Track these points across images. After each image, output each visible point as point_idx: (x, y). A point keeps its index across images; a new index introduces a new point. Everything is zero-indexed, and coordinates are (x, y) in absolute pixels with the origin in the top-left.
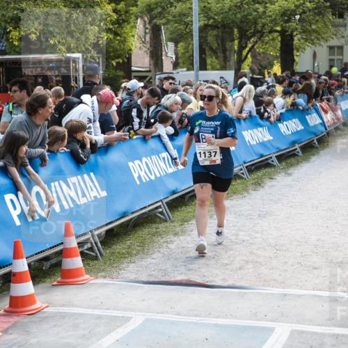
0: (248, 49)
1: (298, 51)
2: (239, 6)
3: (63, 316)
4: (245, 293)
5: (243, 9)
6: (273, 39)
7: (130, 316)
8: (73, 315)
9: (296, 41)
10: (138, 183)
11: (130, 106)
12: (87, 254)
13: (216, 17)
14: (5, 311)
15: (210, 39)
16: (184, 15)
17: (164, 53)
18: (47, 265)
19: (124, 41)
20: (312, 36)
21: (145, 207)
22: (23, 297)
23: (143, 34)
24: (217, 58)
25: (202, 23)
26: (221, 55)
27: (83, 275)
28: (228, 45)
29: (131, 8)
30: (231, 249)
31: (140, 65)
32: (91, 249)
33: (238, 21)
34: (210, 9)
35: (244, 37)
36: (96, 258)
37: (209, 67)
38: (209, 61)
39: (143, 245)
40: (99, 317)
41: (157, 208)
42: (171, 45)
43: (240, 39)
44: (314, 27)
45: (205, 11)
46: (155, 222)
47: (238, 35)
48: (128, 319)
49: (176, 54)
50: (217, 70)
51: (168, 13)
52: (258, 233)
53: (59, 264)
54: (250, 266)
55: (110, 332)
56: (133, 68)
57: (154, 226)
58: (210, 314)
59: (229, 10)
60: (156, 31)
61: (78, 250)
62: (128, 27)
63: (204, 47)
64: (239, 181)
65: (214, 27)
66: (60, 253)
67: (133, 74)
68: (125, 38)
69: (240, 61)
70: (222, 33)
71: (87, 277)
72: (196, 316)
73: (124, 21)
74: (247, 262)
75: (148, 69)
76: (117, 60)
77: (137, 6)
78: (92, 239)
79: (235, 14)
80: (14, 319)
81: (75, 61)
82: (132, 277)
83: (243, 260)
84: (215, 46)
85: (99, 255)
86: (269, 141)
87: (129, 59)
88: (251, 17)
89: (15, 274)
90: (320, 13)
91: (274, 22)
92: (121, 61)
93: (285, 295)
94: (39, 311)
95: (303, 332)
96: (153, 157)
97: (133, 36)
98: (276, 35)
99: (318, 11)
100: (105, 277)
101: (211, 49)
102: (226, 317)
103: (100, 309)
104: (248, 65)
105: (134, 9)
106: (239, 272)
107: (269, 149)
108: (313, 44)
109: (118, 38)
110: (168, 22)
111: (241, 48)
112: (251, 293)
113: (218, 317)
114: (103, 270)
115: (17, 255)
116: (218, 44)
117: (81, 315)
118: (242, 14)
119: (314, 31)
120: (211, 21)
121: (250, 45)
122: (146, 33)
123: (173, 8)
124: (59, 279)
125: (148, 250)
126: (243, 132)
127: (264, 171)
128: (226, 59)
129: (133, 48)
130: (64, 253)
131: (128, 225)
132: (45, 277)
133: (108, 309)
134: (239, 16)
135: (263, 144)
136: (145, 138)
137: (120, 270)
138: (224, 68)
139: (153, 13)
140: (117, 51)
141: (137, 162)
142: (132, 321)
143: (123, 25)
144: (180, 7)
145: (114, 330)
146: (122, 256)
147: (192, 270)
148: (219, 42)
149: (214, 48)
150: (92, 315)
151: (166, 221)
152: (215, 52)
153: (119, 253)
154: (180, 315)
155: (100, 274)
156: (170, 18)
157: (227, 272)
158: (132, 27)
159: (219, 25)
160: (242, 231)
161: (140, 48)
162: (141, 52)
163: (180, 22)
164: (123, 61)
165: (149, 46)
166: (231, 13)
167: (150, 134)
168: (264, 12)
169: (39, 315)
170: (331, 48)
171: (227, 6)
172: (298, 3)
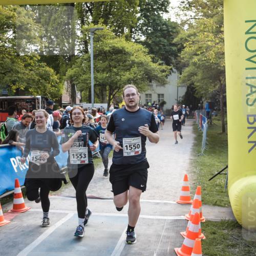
5: (111, 78)
7: (67, 212)
13: (100, 81)
14: (11, 211)
19: (59, 91)
24: (99, 98)
25: (94, 83)
26: (101, 97)
28: (104, 93)
31: (65, 101)
33: (109, 83)
34: (97, 78)
35: (112, 90)
43: (110, 90)
45: (95, 78)
47: (108, 89)
48: (67, 214)
49: (81, 96)
50: (99, 103)
51: (79, 79)
55: (59, 220)
56: (63, 102)
60: (73, 86)
62: (61, 84)
65: (99, 85)
67: (63, 105)
68: (59, 89)
69: (110, 100)
70: (102, 88)
75: (69, 103)
77: (65, 75)
80: (15, 215)
81: (38, 99)
82: (67, 195)
87: (61, 98)
88: (115, 81)
89: (15, 194)
90: (143, 80)
92: (57, 99)
94: (26, 211)
95: (144, 218)
97: (63, 88)
100: (55, 195)
102: (110, 212)
103: (54, 210)
105: (64, 77)
110: (79, 83)
111: (111, 94)
113: (107, 212)
115: (17, 186)
118: (111, 80)
120: (98, 83)
121: (114, 93)
122: (68, 87)
123: (81, 77)
128: (103, 99)
129: (63, 94)
133: (57, 210)
134: (109, 80)
137: (62, 191)
138: (102, 102)
139: (73, 79)
140: (56, 95)
142: (69, 214)
144: (84, 77)
145: (61, 219)
148: (100, 91)
152: (98, 96)
156: (80, 81)
159: (101, 84)
161: (66, 94)
163: (84, 83)
166: (106, 79)
168: (121, 79)
169: (27, 213)
170: (147, 95)
171: (105, 76)
172: (134, 76)
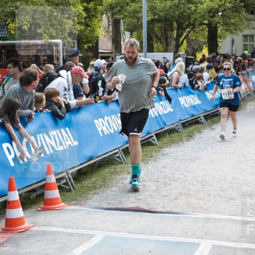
0: (183, 37)
1: (221, 38)
2: (177, 6)
3: (44, 233)
4: (179, 217)
5: (180, 8)
6: (203, 30)
7: (94, 233)
8: (52, 232)
9: (219, 31)
10: (101, 135)
11: (97, 78)
12: (64, 187)
13: (160, 14)
14: (2, 229)
15: (156, 29)
16: (137, 12)
17: (122, 39)
18: (34, 195)
19: (93, 31)
20: (231, 27)
21: (107, 153)
22: (15, 220)
23: (107, 26)
24: (161, 43)
25: (150, 18)
26: (164, 41)
27: (60, 203)
28: (169, 34)
29: (98, 7)
30: (169, 185)
31: (105, 48)
32: (66, 184)
33: (176, 16)
34: (155, 8)
35: (181, 29)
36: (70, 190)
37: (155, 50)
38: (155, 46)
39: (104, 180)
40: (71, 234)
41: (115, 154)
42: (128, 34)
43: (178, 29)
44: (232, 21)
45: (152, 9)
46: (114, 164)
47: (176, 27)
48: (93, 236)
50: (161, 52)
51: (125, 10)
52: (189, 172)
53: (42, 195)
54: (183, 197)
55: (79, 246)
56: (100, 51)
57: (113, 167)
58: (153, 233)
59: (170, 8)
60: (116, 24)
61: (57, 185)
62: (96, 20)
63: (151, 35)
64: (176, 134)
65: (159, 21)
66: (43, 187)
67: (100, 55)
68: (94, 28)
69: (178, 46)
70: (165, 25)
71: (63, 204)
72: (142, 234)
73: (93, 16)
74: (181, 194)
75: (111, 51)
76: (88, 45)
77: (102, 5)
78: (67, 177)
79: (174, 12)
81: (57, 45)
82: (96, 204)
83: (178, 193)
84: (159, 34)
85: (72, 188)
86: (198, 105)
87: (97, 44)
88: (186, 14)
89: (9, 202)
90: (237, 11)
91: (203, 17)
92: (91, 45)
93: (208, 219)
94: (27, 230)
95: (221, 246)
96: (113, 116)
97: (100, 27)
98: (204, 26)
99: (236, 9)
100: (76, 205)
101: (157, 37)
102: (165, 235)
103: (72, 228)
104: (184, 49)
105: (100, 8)
106: (175, 201)
107: (198, 110)
108: (232, 33)
109: (89, 28)
110: (125, 17)
111: (179, 36)
112: (183, 217)
113: (158, 235)
114: (75, 199)
115: (11, 189)
116: (162, 33)
117: (58, 232)
118: (179, 12)
119: (232, 24)
120: (157, 16)
121: (185, 34)
122: (109, 25)
123: (128, 7)
124: (42, 206)
125: (108, 184)
126: (179, 98)
127: (194, 127)
128: (167, 44)
129: (100, 36)
130: (46, 187)
131: (94, 166)
132: (32, 205)
133: (78, 228)
134: (177, 13)
135: (194, 107)
136: (106, 102)
137: (88, 199)
138: (166, 51)
139: (114, 10)
140: (88, 38)
141: (101, 120)
142: (95, 237)
143: (92, 19)
144: (133, 6)
145: (82, 244)
146: (89, 189)
147: (140, 199)
148: (163, 31)
149: (159, 36)
150: (66, 233)
151: (122, 163)
152: (159, 39)
153: (86, 187)
154: (131, 233)
155: (72, 202)
156: (127, 14)
157: (166, 201)
158: (99, 20)
159: (163, 19)
160: (178, 171)
161: (105, 35)
162: (106, 39)
163: (133, 17)
164: (93, 45)
165: (111, 34)
166: (171, 10)
167: (111, 99)
168: (196, 10)
169: (27, 232)
170: (245, 36)
171: (168, 5)
172: (220, 4)
